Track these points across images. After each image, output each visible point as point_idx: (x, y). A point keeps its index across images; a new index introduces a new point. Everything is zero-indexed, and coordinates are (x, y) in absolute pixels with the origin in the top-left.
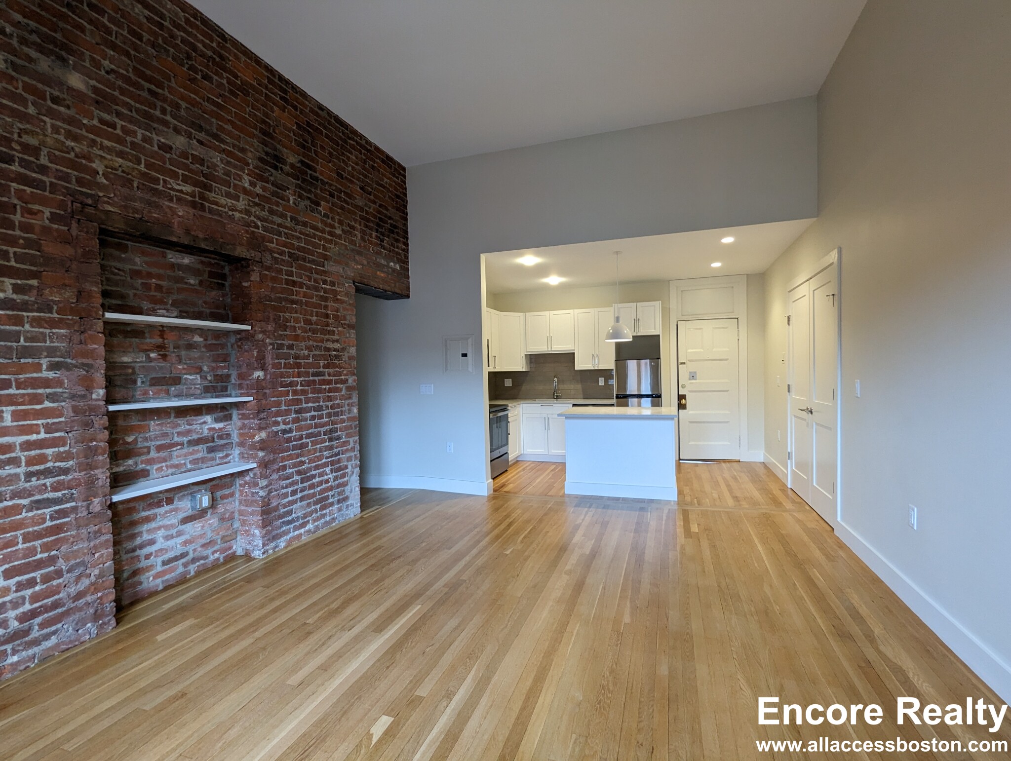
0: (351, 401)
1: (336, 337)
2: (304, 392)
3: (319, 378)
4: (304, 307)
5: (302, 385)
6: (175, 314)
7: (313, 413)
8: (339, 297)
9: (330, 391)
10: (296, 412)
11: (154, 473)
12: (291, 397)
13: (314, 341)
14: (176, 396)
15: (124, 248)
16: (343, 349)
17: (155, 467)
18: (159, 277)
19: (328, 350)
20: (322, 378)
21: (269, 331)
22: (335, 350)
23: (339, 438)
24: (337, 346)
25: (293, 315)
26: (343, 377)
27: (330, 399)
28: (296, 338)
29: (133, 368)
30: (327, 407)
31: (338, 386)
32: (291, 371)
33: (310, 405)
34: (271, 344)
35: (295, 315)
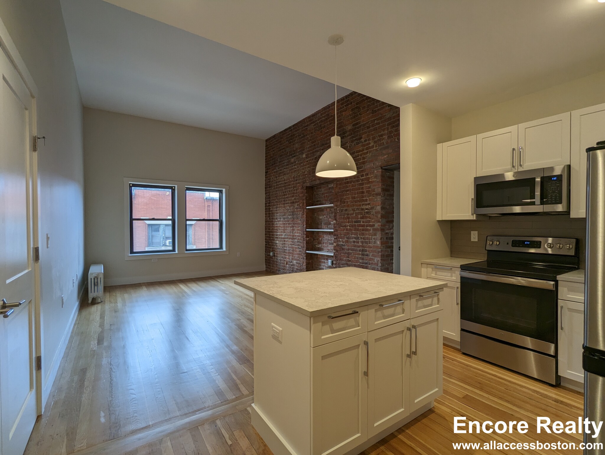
0: (375, 237)
1: (368, 202)
2: (350, 230)
3: (358, 223)
4: (352, 191)
5: (350, 227)
6: (329, 203)
7: (354, 240)
8: (370, 180)
9: (363, 230)
10: (347, 238)
11: (324, 250)
12: (345, 231)
13: (356, 206)
14: (329, 228)
15: (320, 188)
16: (372, 208)
17: (325, 248)
18: (327, 193)
19: (362, 209)
20: (359, 223)
21: (338, 205)
22: (367, 209)
23: (367, 255)
24: (367, 207)
25: (347, 196)
26: (371, 223)
27: (363, 234)
28: (348, 206)
29: (322, 220)
30: (361, 238)
31: (368, 228)
32: (345, 220)
33: (353, 236)
34: (339, 210)
35: (348, 196)
